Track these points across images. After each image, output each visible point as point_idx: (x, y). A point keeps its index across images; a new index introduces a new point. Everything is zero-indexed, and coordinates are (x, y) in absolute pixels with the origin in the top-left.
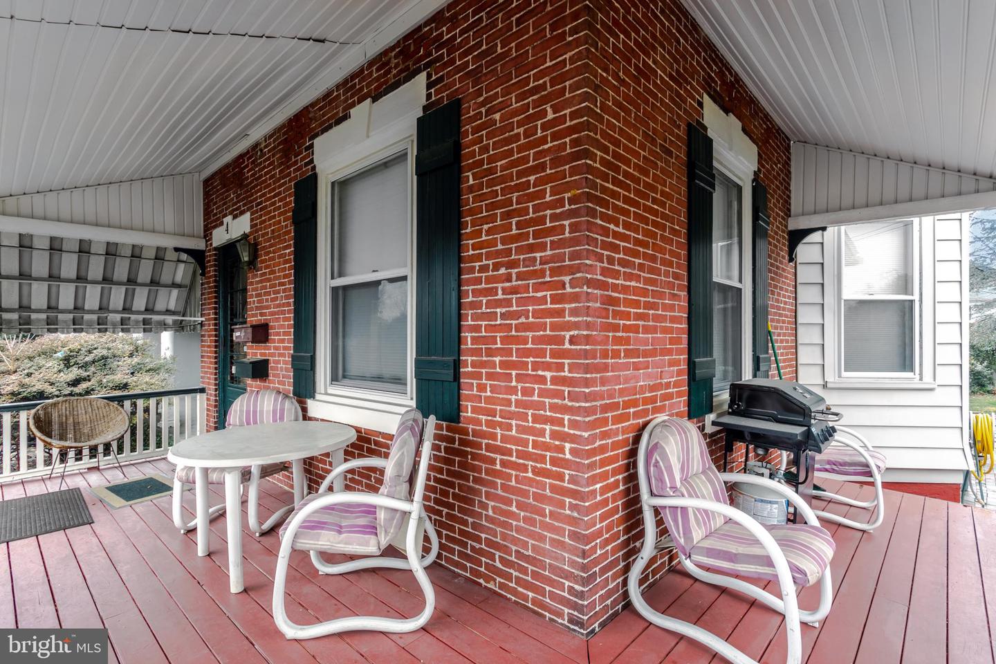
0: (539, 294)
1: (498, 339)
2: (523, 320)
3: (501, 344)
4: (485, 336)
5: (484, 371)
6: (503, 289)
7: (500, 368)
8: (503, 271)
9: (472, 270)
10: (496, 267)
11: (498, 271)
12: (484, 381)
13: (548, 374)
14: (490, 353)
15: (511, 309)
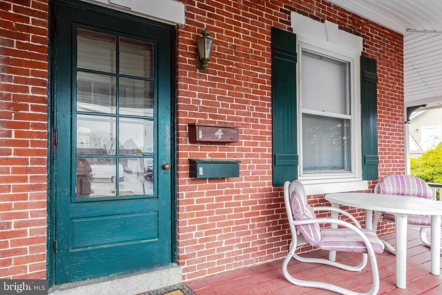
0: (396, 136)
1: (387, 149)
2: (392, 144)
3: (388, 151)
4: (383, 148)
5: (383, 160)
6: (388, 133)
7: (388, 159)
8: (388, 127)
9: (379, 124)
10: (386, 125)
11: (386, 127)
12: (383, 164)
13: (398, 160)
14: (385, 154)
15: (390, 140)
